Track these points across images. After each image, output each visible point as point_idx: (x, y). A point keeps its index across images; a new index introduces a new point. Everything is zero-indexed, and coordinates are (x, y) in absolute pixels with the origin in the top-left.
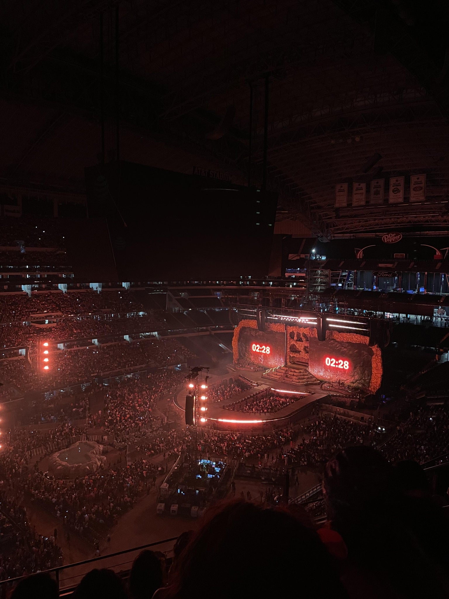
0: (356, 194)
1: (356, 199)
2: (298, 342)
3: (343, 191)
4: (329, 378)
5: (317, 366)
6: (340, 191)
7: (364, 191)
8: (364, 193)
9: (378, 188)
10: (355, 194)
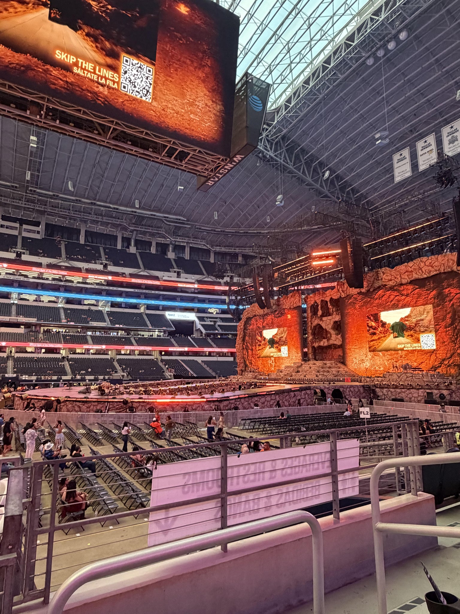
0: (423, 155)
1: (424, 161)
2: (324, 319)
3: (405, 158)
4: (382, 369)
5: (357, 351)
6: (399, 161)
7: (434, 146)
8: (434, 148)
9: (453, 133)
10: (421, 156)
